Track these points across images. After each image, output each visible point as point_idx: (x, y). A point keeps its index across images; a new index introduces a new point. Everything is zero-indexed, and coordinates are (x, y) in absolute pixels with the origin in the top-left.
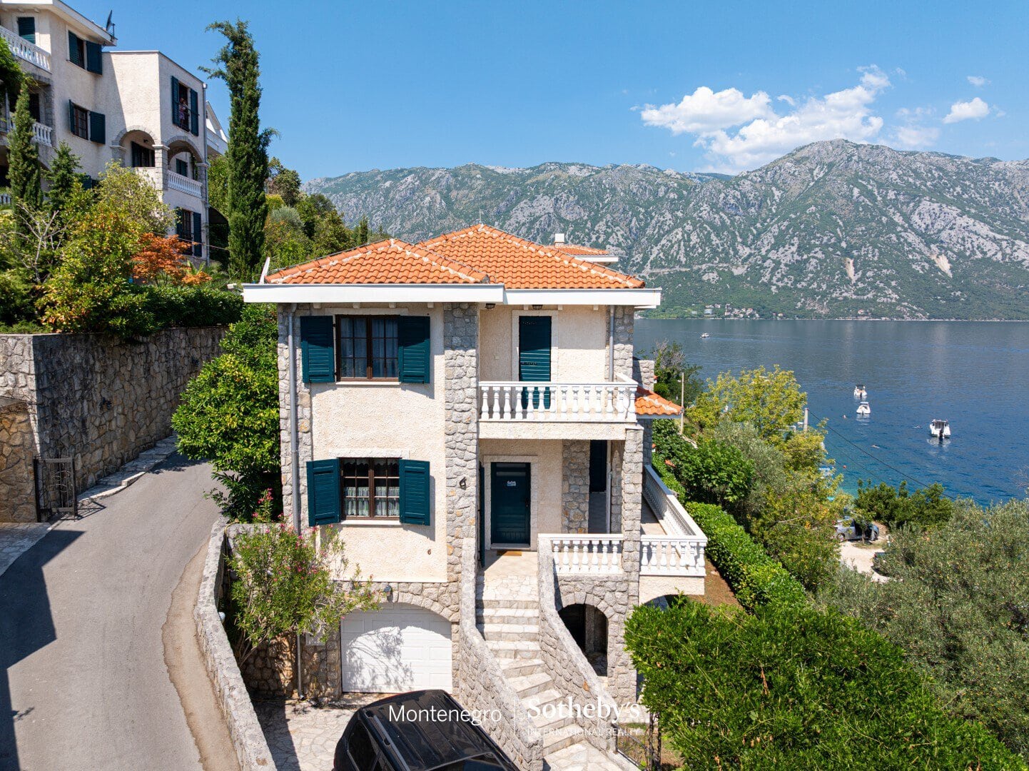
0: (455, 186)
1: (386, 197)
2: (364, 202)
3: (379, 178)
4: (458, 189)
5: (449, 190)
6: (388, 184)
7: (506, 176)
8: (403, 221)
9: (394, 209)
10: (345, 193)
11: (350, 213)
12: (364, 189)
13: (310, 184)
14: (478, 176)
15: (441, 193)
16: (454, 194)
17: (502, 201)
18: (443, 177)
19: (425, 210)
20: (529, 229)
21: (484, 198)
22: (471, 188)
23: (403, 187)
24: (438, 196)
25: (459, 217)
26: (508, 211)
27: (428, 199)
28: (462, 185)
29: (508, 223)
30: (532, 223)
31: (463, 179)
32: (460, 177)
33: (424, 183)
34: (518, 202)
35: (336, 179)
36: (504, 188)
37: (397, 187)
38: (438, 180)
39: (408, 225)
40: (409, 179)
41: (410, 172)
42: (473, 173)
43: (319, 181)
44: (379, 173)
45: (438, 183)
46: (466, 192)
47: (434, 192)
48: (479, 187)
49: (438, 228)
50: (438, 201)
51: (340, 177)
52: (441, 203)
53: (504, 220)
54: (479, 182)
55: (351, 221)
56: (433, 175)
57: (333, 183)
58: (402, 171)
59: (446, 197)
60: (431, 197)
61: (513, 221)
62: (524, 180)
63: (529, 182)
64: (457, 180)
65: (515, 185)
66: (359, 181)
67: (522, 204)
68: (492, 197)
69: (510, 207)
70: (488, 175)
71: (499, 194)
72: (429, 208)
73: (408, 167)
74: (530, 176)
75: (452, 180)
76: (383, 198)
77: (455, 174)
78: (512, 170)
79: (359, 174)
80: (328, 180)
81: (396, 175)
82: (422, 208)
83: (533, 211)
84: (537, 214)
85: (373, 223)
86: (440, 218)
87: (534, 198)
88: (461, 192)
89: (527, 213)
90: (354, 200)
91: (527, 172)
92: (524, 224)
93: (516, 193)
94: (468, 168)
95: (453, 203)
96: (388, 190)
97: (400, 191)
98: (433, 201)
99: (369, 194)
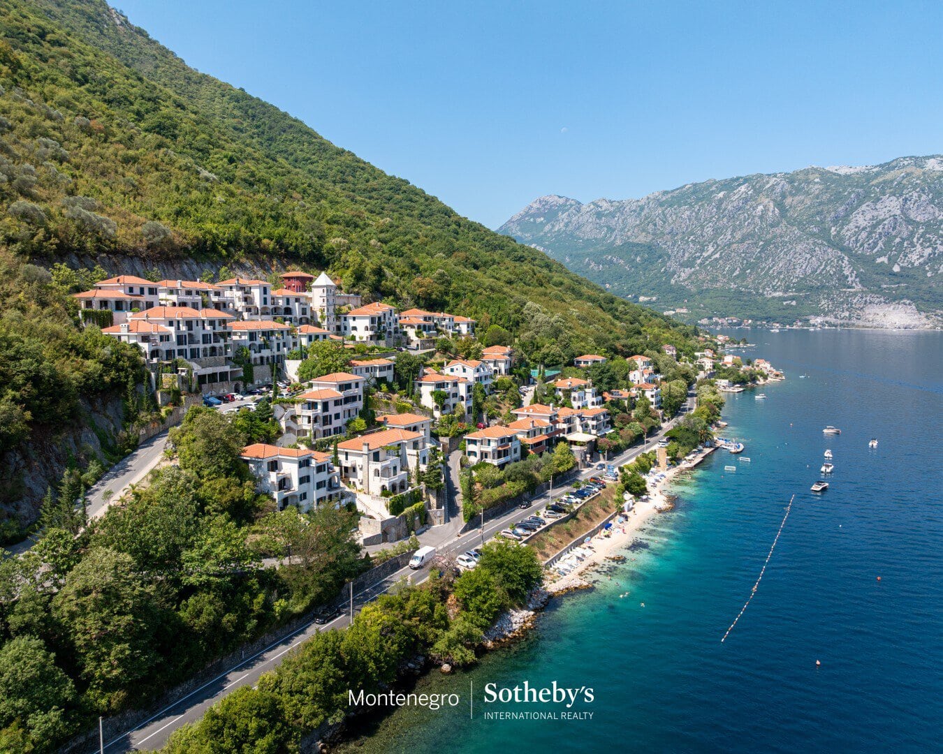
0: (790, 192)
1: (718, 208)
2: (697, 213)
3: (714, 188)
4: (793, 195)
5: (784, 196)
6: (721, 195)
7: (847, 177)
8: (733, 231)
9: (725, 220)
10: (680, 206)
11: (683, 226)
12: (698, 200)
13: (648, 198)
14: (817, 180)
15: (774, 200)
16: (788, 201)
17: (841, 205)
18: (778, 184)
19: (756, 218)
20: (870, 233)
21: (821, 204)
22: (807, 193)
23: (736, 197)
24: (772, 204)
25: (792, 225)
26: (848, 216)
27: (760, 208)
28: (798, 191)
29: (846, 228)
30: (874, 227)
31: (800, 184)
32: (796, 182)
33: (758, 191)
34: (859, 205)
35: (673, 191)
36: (844, 191)
37: (729, 197)
38: (773, 188)
39: (738, 236)
40: (743, 188)
41: (746, 180)
42: (811, 177)
43: (657, 194)
44: (715, 182)
45: (773, 190)
46: (802, 197)
47: (767, 200)
48: (817, 192)
49: (769, 236)
50: (771, 209)
51: (677, 189)
52: (773, 211)
53: (843, 225)
54: (816, 187)
55: (684, 233)
56: (768, 182)
57: (669, 195)
58: (738, 179)
59: (780, 205)
60: (765, 205)
61: (852, 225)
62: (868, 181)
63: (874, 182)
64: (793, 186)
65: (857, 187)
66: (694, 193)
67: (864, 207)
68: (830, 201)
69: (848, 213)
70: (826, 177)
71: (838, 198)
72: (761, 217)
73: (743, 175)
74: (877, 175)
75: (787, 187)
76: (715, 210)
77: (791, 179)
78: (858, 169)
79: (695, 185)
80: (665, 193)
81: (729, 185)
82: (754, 217)
83: (875, 213)
84: (881, 218)
85: (704, 234)
86: (772, 226)
87: (879, 199)
88: (797, 198)
89: (869, 216)
90: (688, 213)
91: (875, 170)
92: (864, 229)
93: (858, 195)
94: (806, 172)
95: (787, 210)
96: (721, 201)
97: (732, 201)
98: (766, 209)
99: (703, 205)
